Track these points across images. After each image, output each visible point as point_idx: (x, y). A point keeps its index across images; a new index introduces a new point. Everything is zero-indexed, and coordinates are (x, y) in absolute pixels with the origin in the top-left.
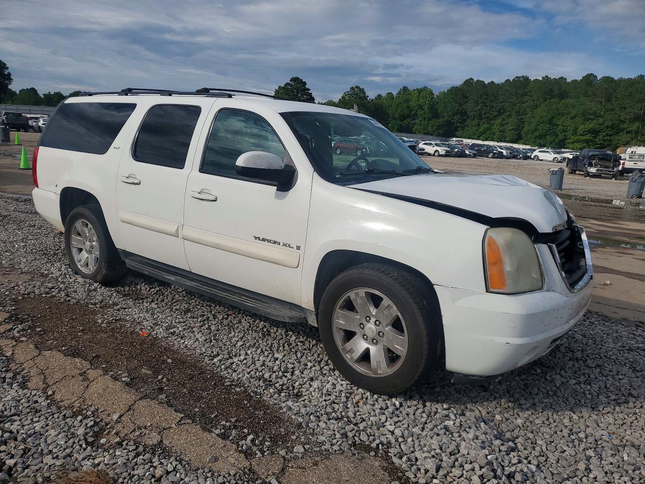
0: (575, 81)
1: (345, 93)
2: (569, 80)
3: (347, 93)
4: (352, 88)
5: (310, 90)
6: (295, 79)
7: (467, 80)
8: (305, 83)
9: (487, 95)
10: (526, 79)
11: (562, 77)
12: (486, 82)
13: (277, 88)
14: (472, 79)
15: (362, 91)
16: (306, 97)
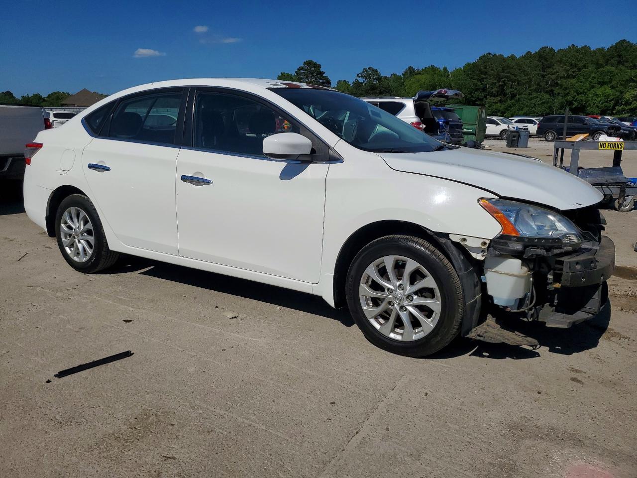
0: (601, 50)
1: (358, 75)
2: (593, 48)
3: (360, 75)
4: (365, 70)
5: (324, 73)
6: (308, 63)
7: (484, 56)
8: (319, 66)
9: (508, 67)
10: (552, 50)
12: (506, 56)
13: (280, 74)
14: (489, 53)
16: (321, 81)
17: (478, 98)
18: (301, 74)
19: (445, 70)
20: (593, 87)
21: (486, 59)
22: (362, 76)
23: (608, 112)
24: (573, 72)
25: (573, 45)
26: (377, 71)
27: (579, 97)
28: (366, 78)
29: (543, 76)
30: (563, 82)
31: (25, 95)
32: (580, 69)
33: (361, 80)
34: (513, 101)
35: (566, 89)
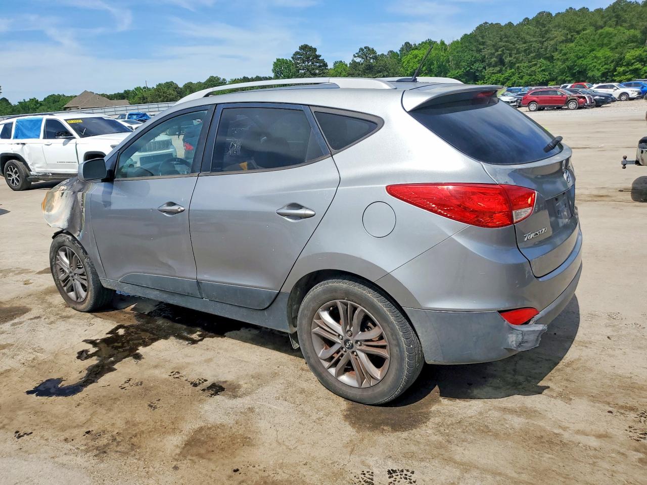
0: (599, 11)
1: (354, 55)
2: (592, 9)
3: (356, 55)
4: (361, 49)
5: (320, 56)
6: (304, 48)
7: (481, 26)
8: (315, 50)
9: (506, 36)
10: (549, 14)
11: (584, 8)
12: (503, 24)
13: (275, 61)
14: (486, 23)
15: (373, 51)
16: (318, 64)
17: (477, 70)
18: (298, 59)
19: (443, 43)
20: (593, 50)
21: (483, 29)
22: (358, 56)
23: (609, 74)
24: (572, 36)
25: (571, 8)
26: (373, 50)
27: (580, 62)
28: (363, 58)
29: (542, 43)
30: (563, 47)
31: (22, 101)
32: (578, 33)
33: (358, 60)
34: (513, 70)
35: (565, 54)
